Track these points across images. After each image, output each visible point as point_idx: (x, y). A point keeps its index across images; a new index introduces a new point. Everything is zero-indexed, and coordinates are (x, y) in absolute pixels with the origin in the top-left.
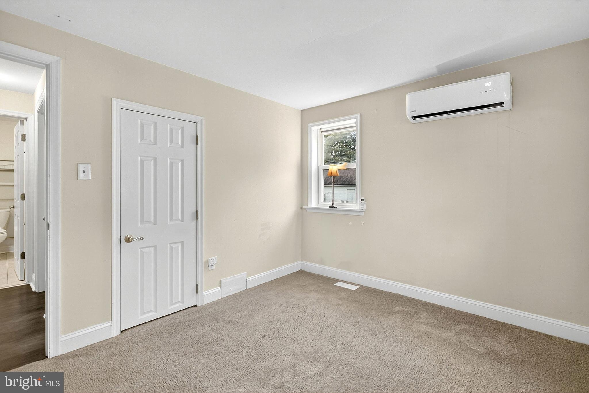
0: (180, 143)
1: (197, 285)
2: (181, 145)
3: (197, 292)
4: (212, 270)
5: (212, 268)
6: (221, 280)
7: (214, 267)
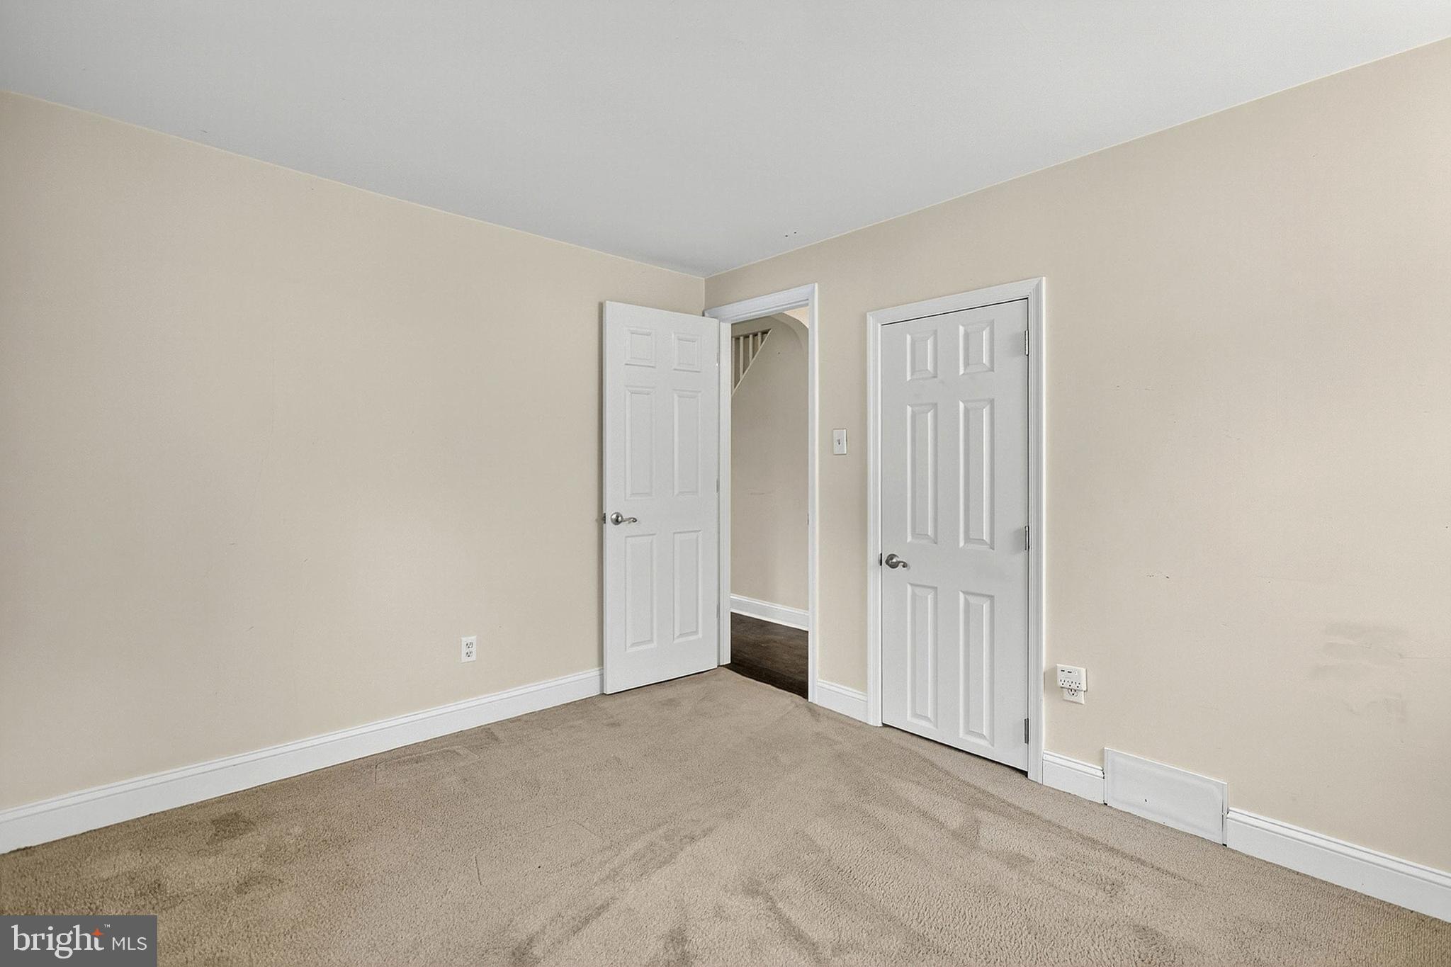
0: (985, 360)
1: (1027, 721)
2: (988, 364)
3: (1027, 741)
4: (1072, 702)
5: (1073, 699)
6: (1103, 749)
7: (1081, 698)
